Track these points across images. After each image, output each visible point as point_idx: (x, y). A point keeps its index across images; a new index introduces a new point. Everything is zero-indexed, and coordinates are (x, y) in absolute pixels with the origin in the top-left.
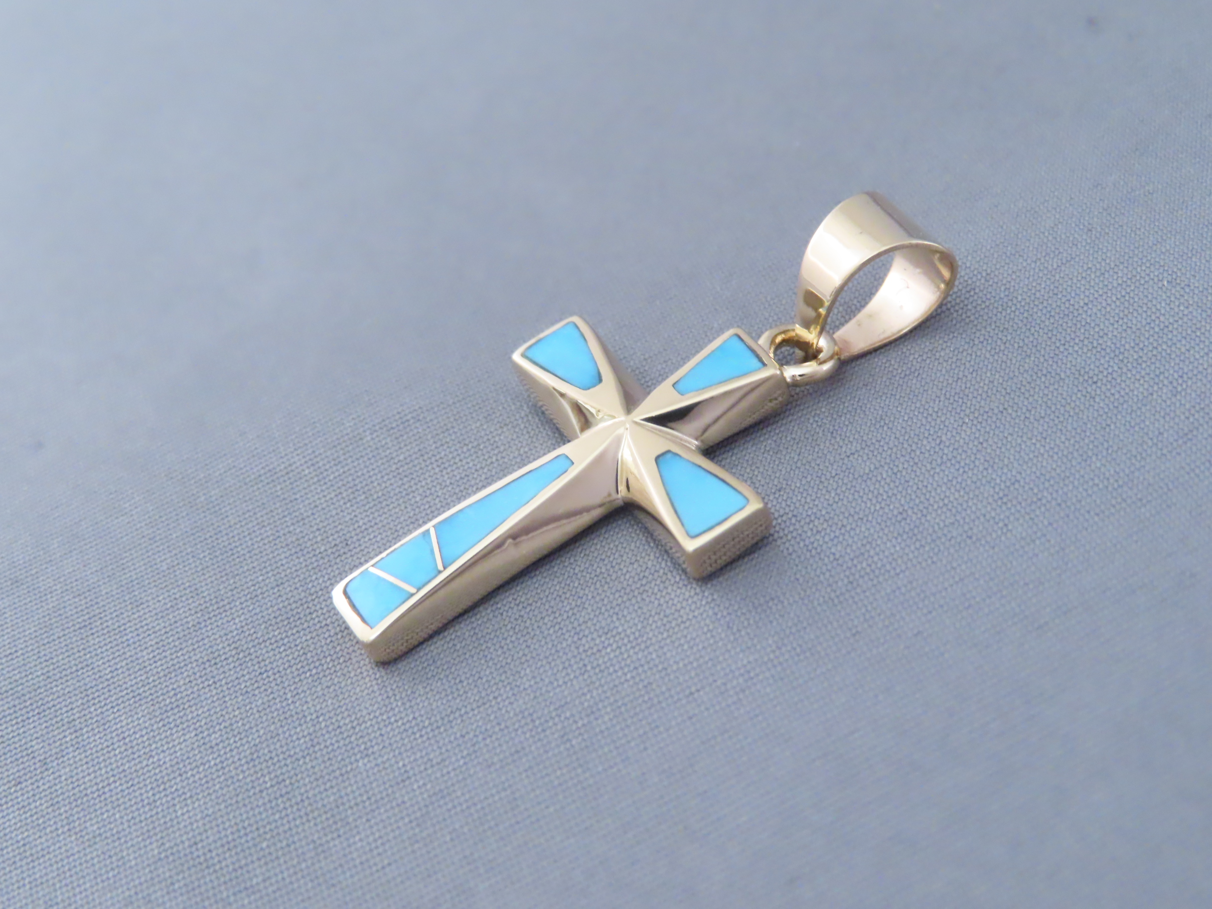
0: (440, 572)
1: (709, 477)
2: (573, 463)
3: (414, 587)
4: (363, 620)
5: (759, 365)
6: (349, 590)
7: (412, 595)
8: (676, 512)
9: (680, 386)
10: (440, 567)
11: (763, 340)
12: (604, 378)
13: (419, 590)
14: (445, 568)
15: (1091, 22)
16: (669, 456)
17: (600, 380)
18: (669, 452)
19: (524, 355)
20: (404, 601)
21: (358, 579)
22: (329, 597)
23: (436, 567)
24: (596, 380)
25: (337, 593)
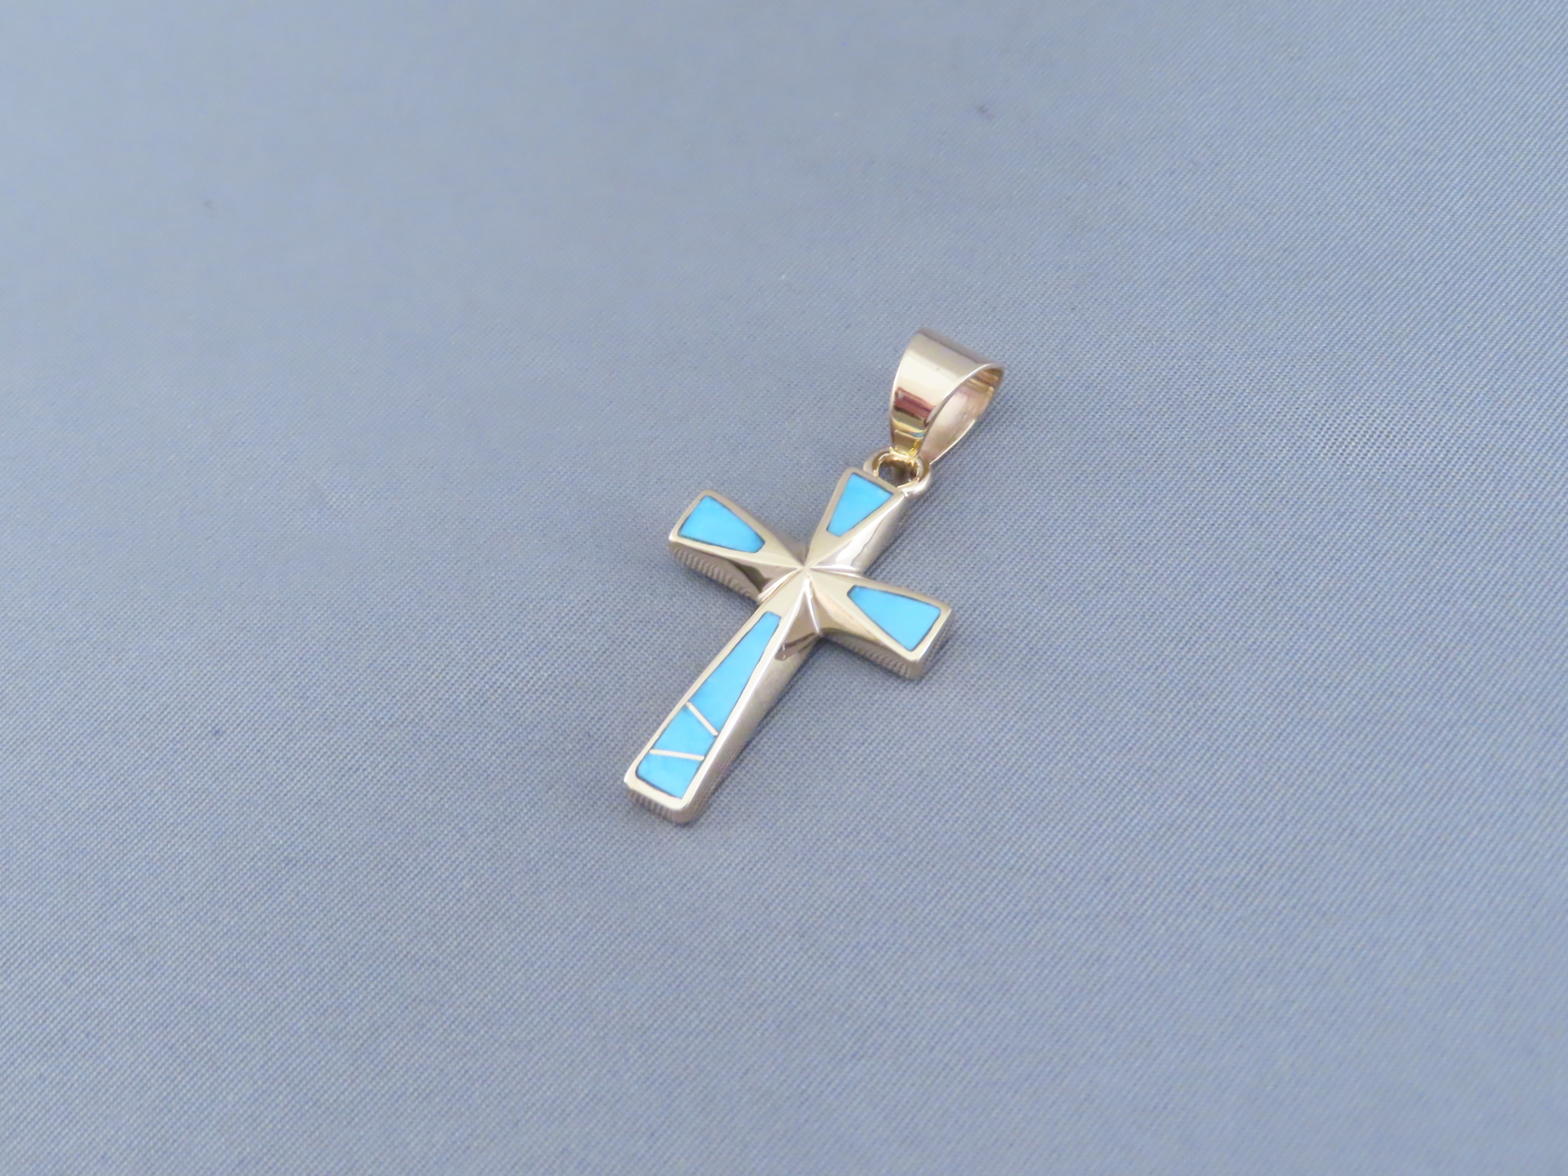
0: (716, 737)
1: (899, 599)
2: (780, 618)
3: (700, 754)
4: (670, 794)
5: (886, 495)
6: (641, 773)
7: (702, 763)
8: (887, 633)
9: (832, 528)
10: (715, 733)
11: (867, 467)
12: (764, 537)
13: (706, 756)
14: (719, 732)
15: (982, 110)
16: (857, 590)
17: (763, 542)
18: (854, 587)
19: (680, 535)
20: (698, 769)
21: (644, 763)
22: (625, 785)
23: (710, 734)
24: (759, 543)
25: (630, 779)
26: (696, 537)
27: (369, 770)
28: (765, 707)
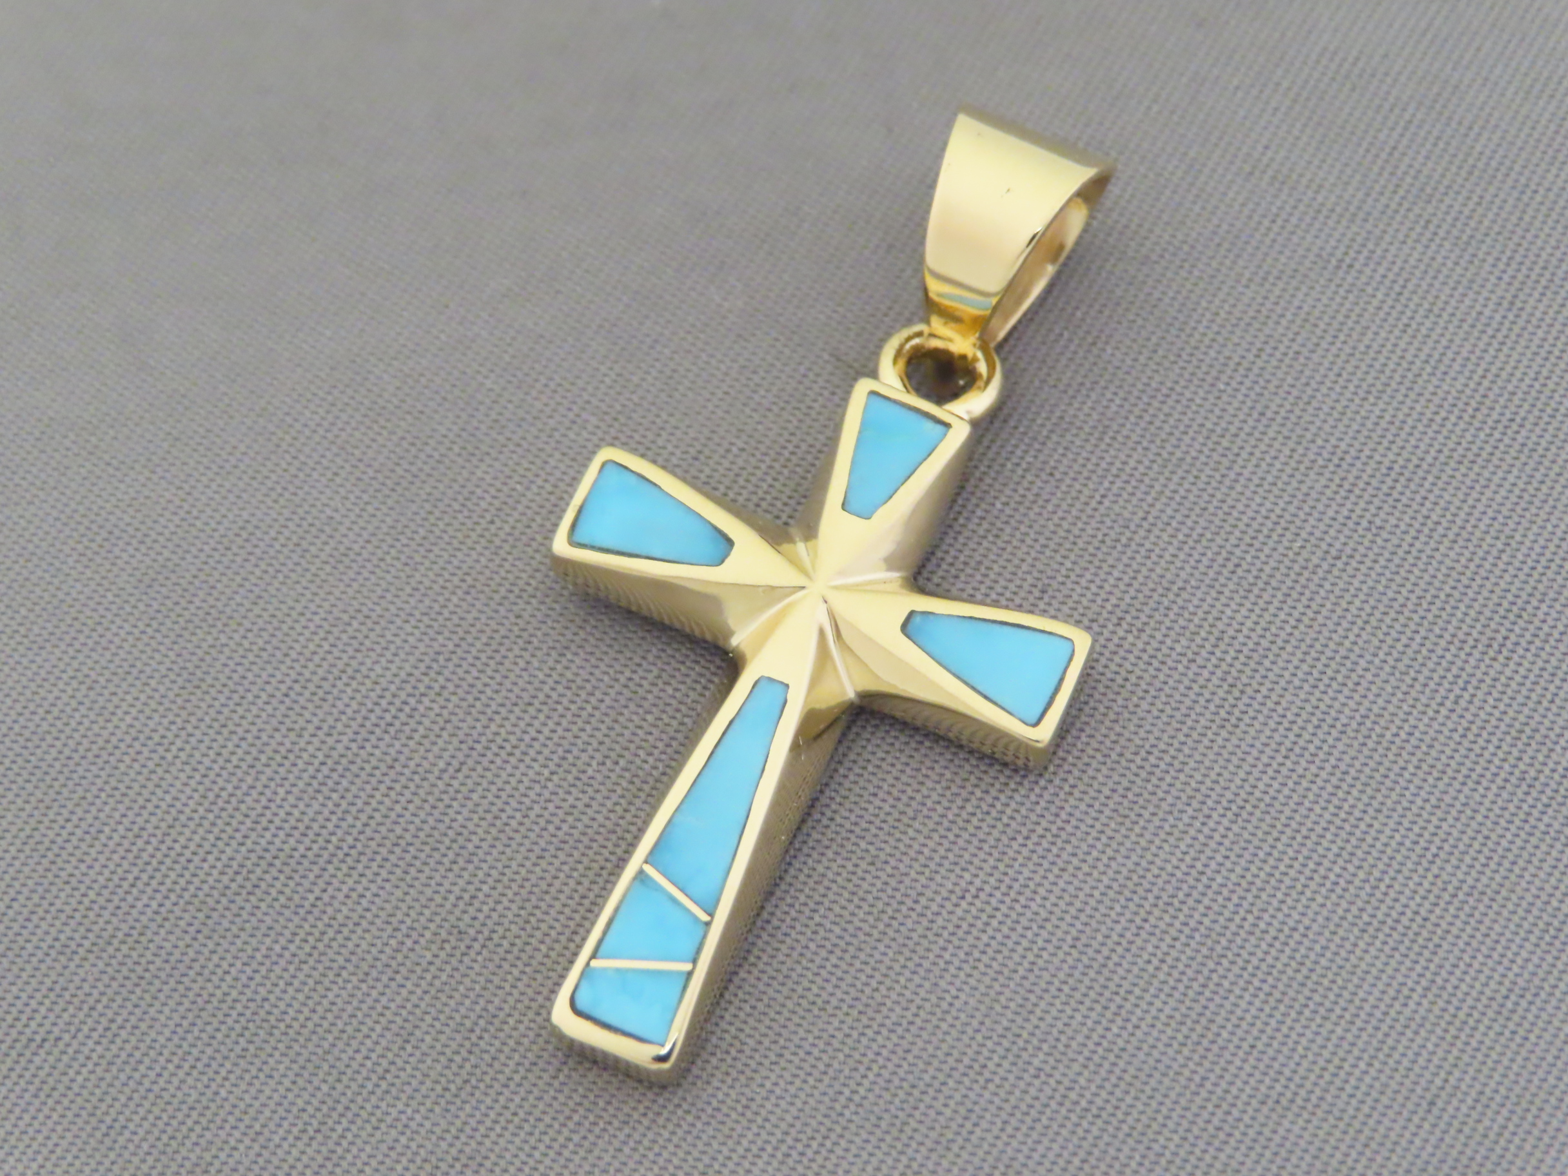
0: (708, 924)
2: (787, 686)
4: (639, 1039)
5: (939, 428)
6: (581, 1004)
7: (690, 974)
10: (703, 917)
12: (732, 535)
13: (695, 961)
14: (711, 915)
16: (917, 620)
17: (730, 543)
18: (910, 614)
19: (573, 543)
20: (685, 988)
21: (584, 984)
22: (554, 1027)
23: (696, 919)
24: (723, 544)
25: (561, 1016)
26: (605, 545)
27: (67, 1037)
28: (805, 798)
